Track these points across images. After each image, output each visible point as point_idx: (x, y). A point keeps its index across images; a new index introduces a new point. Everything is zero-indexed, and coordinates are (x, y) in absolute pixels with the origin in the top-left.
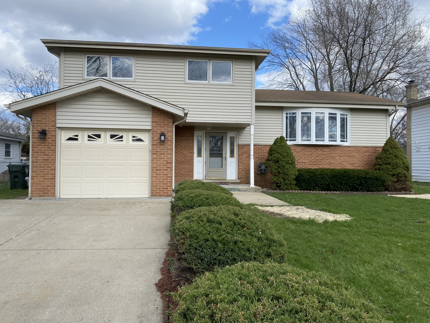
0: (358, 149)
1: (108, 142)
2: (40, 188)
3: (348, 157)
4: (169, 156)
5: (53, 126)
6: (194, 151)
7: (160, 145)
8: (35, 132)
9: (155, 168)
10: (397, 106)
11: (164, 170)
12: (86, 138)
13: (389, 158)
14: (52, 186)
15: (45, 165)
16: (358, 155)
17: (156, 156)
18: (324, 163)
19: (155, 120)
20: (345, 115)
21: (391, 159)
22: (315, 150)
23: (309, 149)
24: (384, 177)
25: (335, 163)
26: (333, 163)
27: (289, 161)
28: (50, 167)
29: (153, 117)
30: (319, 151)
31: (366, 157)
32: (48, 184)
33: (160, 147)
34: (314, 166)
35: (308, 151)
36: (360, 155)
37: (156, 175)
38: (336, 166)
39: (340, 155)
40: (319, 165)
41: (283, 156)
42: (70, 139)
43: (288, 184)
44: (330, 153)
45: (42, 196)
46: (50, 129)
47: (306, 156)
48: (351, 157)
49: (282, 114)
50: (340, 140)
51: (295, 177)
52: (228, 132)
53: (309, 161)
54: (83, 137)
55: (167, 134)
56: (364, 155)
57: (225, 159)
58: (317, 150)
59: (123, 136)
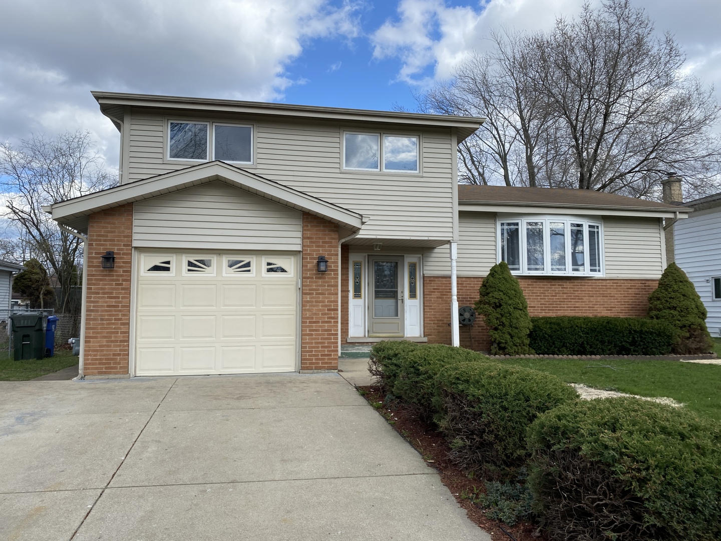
0: (617, 283)
1: (224, 275)
2: (100, 359)
3: (603, 297)
4: (333, 298)
5: (128, 245)
6: (348, 288)
7: (316, 278)
8: (94, 255)
9: (308, 318)
10: (678, 213)
11: (323, 322)
12: (185, 266)
13: (673, 298)
14: (124, 355)
15: (110, 315)
16: (618, 294)
17: (310, 298)
18: (564, 307)
19: (308, 234)
20: (596, 227)
21: (678, 300)
22: (551, 285)
23: (541, 284)
24: (671, 330)
25: (582, 307)
26: (579, 307)
27: (519, 305)
28: (120, 319)
29: (304, 230)
30: (557, 287)
31: (632, 297)
32: (116, 351)
33: (316, 282)
34: (549, 313)
35: (539, 288)
36: (621, 294)
37: (310, 330)
38: (584, 313)
39: (589, 294)
40: (556, 310)
41: (509, 297)
42: (156, 268)
43: (518, 344)
44: (573, 291)
45: (105, 373)
46: (122, 250)
47: (536, 296)
48: (607, 296)
49: (495, 224)
50: (589, 268)
51: (528, 332)
52: (405, 255)
53: (541, 304)
54: (179, 264)
55: (328, 258)
56: (627, 294)
57: (401, 300)
58: (554, 285)
59: (250, 262)
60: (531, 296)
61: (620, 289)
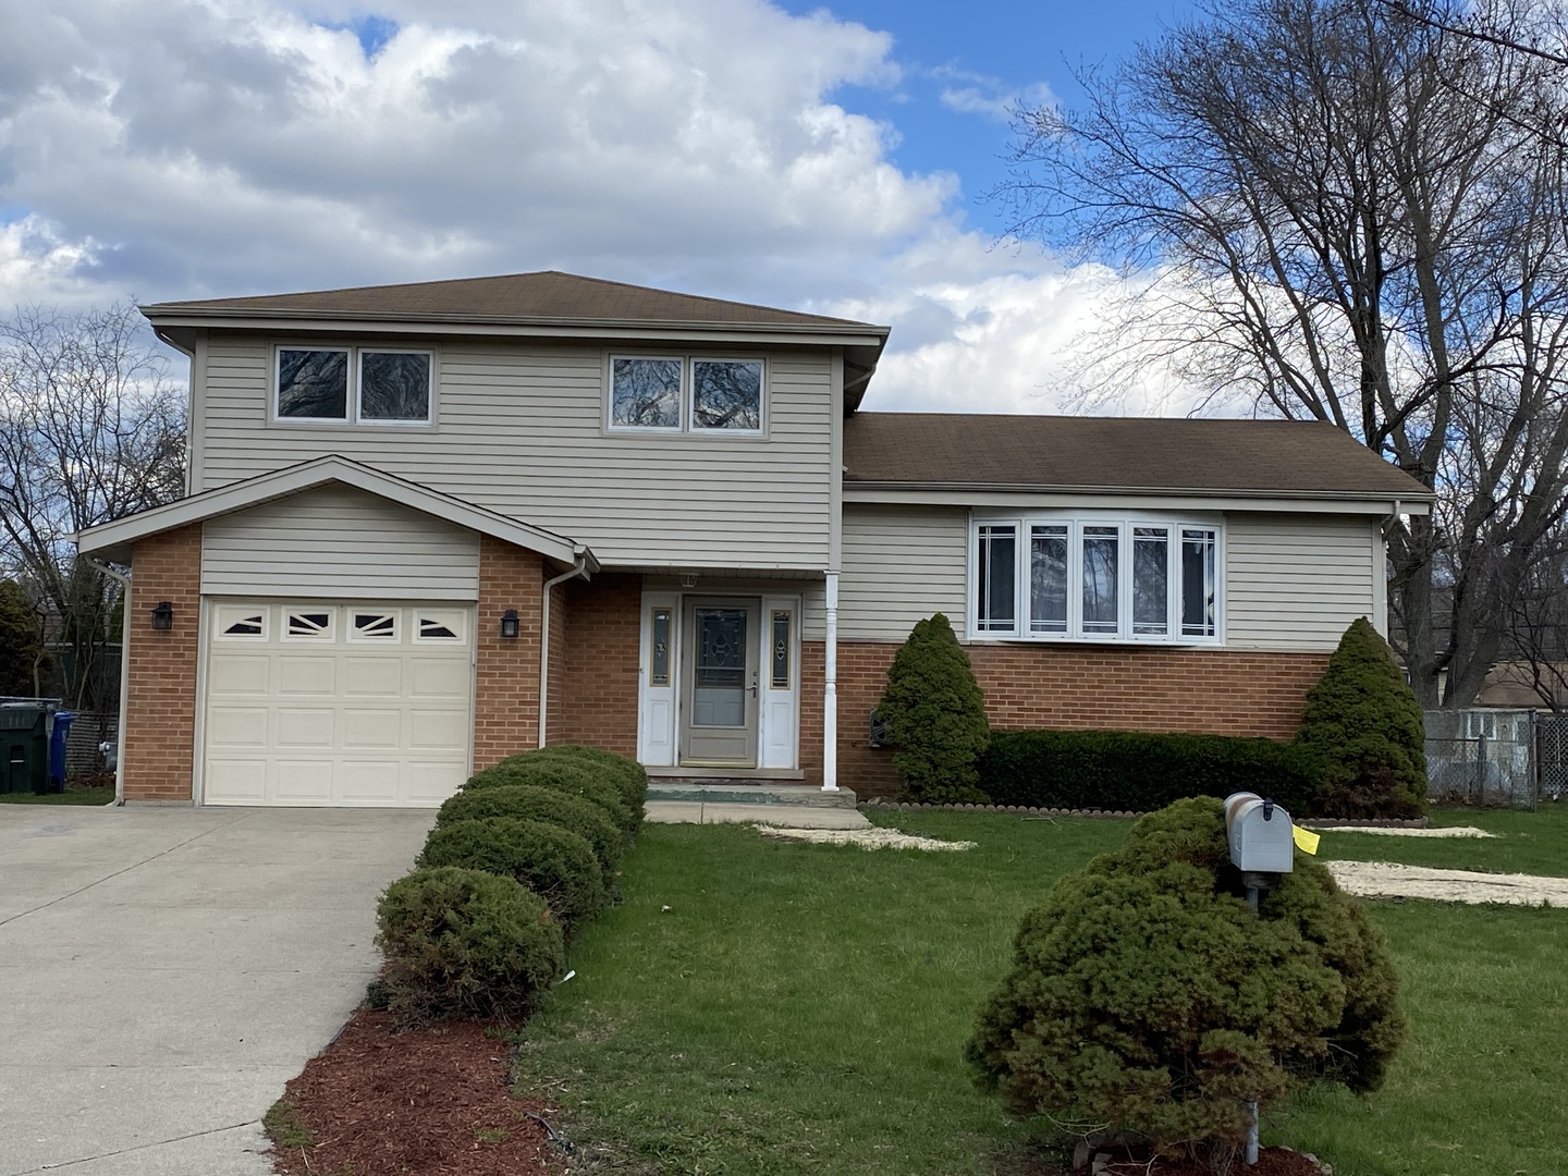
0: (1253, 661)
1: (349, 640)
2: (149, 775)
3: (1215, 691)
4: (530, 682)
5: (193, 592)
6: (638, 664)
7: (501, 648)
8: (140, 608)
9: (484, 716)
10: (1398, 503)
11: (511, 724)
12: (285, 626)
14: (185, 769)
15: (164, 705)
16: (1254, 685)
17: (490, 682)
18: (1120, 712)
19: (490, 572)
20: (1206, 535)
22: (1089, 663)
23: (1067, 660)
25: (1163, 713)
26: (1156, 713)
27: (952, 703)
28: (180, 712)
29: (482, 565)
30: (1104, 669)
31: (1288, 692)
32: (173, 761)
33: (500, 655)
34: (1082, 723)
35: (1062, 668)
36: (1260, 686)
37: (488, 738)
38: (1168, 725)
39: (1182, 684)
40: (1099, 718)
41: (934, 686)
42: (238, 629)
43: (948, 782)
44: (1143, 676)
45: (156, 797)
46: (184, 599)
47: (1053, 686)
48: (1227, 691)
49: (967, 529)
50: (1181, 626)
51: (973, 757)
52: (764, 596)
53: (1064, 705)
54: (276, 622)
55: (522, 614)
56: (1278, 686)
57: (752, 691)
58: (1096, 663)
59: (392, 619)
60: (1043, 686)
61: (1260, 674)
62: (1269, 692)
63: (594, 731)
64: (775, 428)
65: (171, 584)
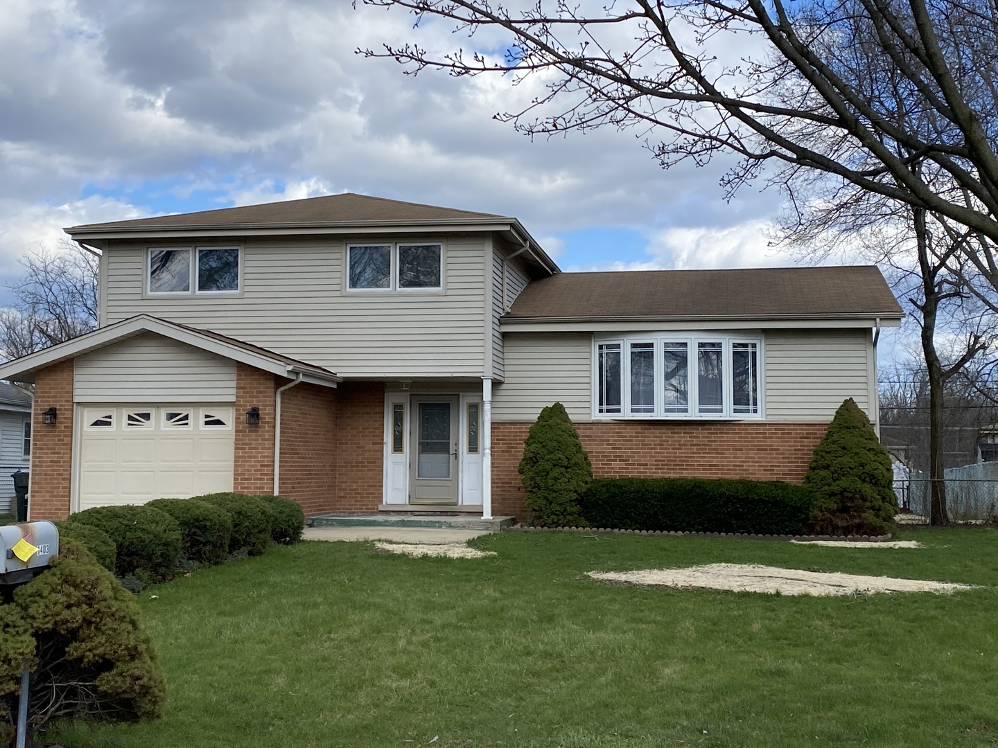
0: (784, 430)
1: (162, 428)
2: (44, 513)
3: (758, 450)
4: (269, 453)
5: (69, 401)
6: (383, 439)
7: (249, 431)
8: (39, 412)
9: (240, 475)
10: (878, 320)
11: (255, 479)
12: (125, 420)
14: (65, 510)
15: (53, 470)
16: (785, 446)
17: (243, 453)
18: (694, 465)
20: (750, 346)
22: (672, 433)
23: (657, 431)
25: (722, 465)
26: (718, 466)
28: (61, 475)
29: (238, 380)
30: (682, 437)
31: (808, 450)
32: (57, 505)
33: (249, 436)
34: (668, 473)
35: (654, 437)
36: (789, 446)
37: (241, 488)
38: (726, 474)
39: (735, 445)
40: (680, 469)
42: (97, 423)
43: (558, 513)
44: (708, 441)
46: (64, 405)
47: (648, 449)
48: (766, 450)
49: (590, 346)
50: (732, 407)
52: (461, 394)
53: (656, 461)
54: (120, 418)
56: (801, 446)
57: (454, 456)
58: (677, 433)
59: (187, 415)
60: (641, 449)
61: (789, 438)
62: (795, 450)
63: (355, 482)
64: (450, 286)
65: (56, 397)
